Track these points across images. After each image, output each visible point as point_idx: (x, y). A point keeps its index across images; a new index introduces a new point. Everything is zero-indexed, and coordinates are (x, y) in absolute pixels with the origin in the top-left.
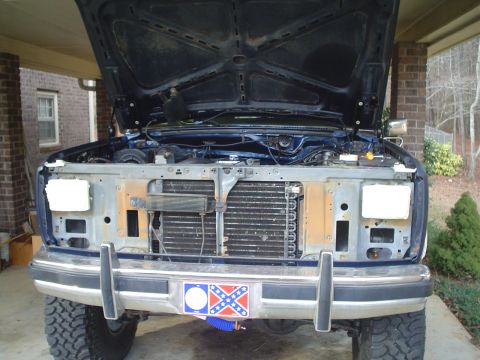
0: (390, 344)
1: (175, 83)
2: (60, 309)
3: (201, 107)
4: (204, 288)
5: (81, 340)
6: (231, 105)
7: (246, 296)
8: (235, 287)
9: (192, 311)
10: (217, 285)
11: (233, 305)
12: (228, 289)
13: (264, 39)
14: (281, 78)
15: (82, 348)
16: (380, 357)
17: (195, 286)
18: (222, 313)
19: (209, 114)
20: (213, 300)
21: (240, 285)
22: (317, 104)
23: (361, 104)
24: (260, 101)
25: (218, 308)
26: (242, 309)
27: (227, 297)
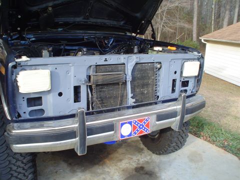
1: (51, 4)
3: (61, 20)
4: (130, 123)
7: (149, 123)
8: (144, 119)
9: (124, 137)
10: (136, 120)
11: (143, 128)
12: (141, 121)
17: (126, 123)
18: (139, 134)
19: (66, 24)
20: (134, 128)
21: (146, 118)
22: (121, 21)
23: (143, 22)
24: (95, 18)
25: (136, 132)
26: (147, 130)
27: (140, 125)
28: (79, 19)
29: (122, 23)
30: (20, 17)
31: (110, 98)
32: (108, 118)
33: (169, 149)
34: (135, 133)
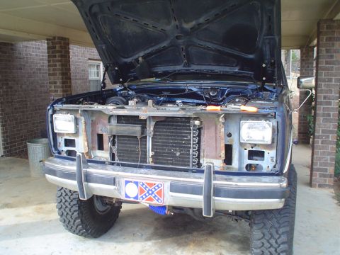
0: (266, 231)
1: (142, 54)
2: (64, 194)
3: (160, 69)
4: (136, 183)
5: (76, 214)
6: (179, 68)
7: (161, 190)
8: (155, 184)
9: (130, 198)
10: (144, 182)
11: (153, 195)
13: (194, 23)
14: (208, 48)
15: (76, 219)
16: (259, 240)
17: (131, 182)
18: (147, 200)
19: (165, 74)
20: (142, 191)
21: (157, 183)
22: (236, 66)
23: (264, 65)
24: (198, 65)
25: (144, 197)
26: (159, 199)
27: (149, 190)
29: (236, 69)
34: (142, 198)
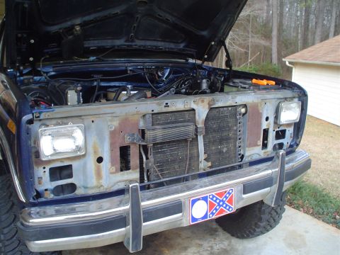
1: (78, 21)
3: (92, 44)
4: (205, 199)
7: (232, 197)
8: (225, 192)
9: (196, 220)
10: (213, 194)
11: (224, 205)
17: (199, 199)
18: (217, 214)
19: (100, 51)
20: (211, 206)
21: (228, 190)
22: (182, 42)
23: (213, 43)
24: (143, 39)
25: (214, 211)
26: (230, 207)
27: (220, 201)
28: (119, 42)
29: (182, 46)
30: (32, 41)
31: (173, 161)
32: (173, 194)
33: (257, 230)
34: (213, 214)
